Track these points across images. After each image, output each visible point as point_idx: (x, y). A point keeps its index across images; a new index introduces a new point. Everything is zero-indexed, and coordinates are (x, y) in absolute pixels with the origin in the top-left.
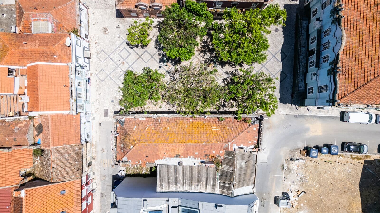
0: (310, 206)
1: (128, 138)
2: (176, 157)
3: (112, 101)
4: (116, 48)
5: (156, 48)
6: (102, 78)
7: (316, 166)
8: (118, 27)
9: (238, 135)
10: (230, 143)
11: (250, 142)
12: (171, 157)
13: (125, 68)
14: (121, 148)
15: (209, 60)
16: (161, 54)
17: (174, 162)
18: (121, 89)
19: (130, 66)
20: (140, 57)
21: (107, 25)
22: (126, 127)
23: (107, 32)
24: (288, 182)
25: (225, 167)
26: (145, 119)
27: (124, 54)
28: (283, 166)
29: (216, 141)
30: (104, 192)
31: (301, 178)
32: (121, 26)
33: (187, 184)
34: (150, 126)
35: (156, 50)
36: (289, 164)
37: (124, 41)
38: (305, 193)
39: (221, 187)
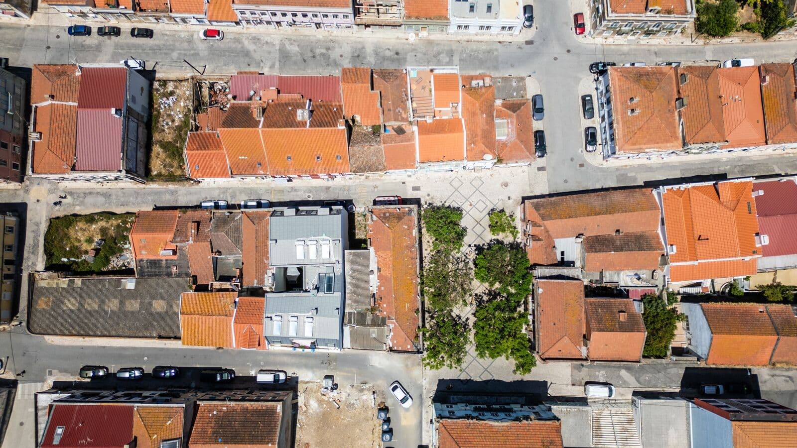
0: (324, 414)
1: (396, 221)
2: (378, 268)
3: (429, 195)
4: (487, 196)
5: (491, 241)
6: (453, 183)
7: (368, 420)
8: (509, 198)
9: (402, 330)
10: (394, 321)
11: (395, 342)
12: (378, 263)
13: (466, 207)
14: (384, 214)
15: (481, 299)
16: (484, 247)
17: (373, 266)
18: (443, 205)
19: (468, 213)
20: (478, 223)
21: (511, 187)
22: (406, 218)
23: (504, 187)
24: (348, 389)
25: (369, 317)
26: (414, 235)
27: (481, 206)
28: (366, 384)
29: (396, 308)
30: (331, 190)
31: (353, 404)
32: (511, 201)
33: (351, 280)
34: (407, 242)
35: (488, 242)
36: (369, 390)
37: (495, 205)
38: (338, 408)
39: (350, 314)
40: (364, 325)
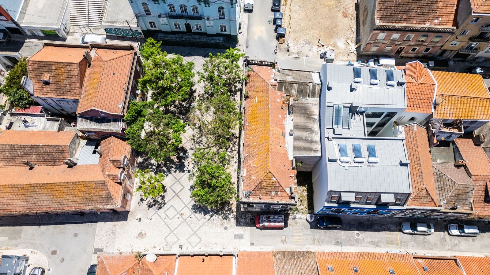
0: (331, 37)
1: (264, 184)
2: (284, 137)
3: (226, 228)
4: (163, 223)
5: (167, 175)
6: (197, 240)
7: (294, 31)
8: (140, 220)
9: (262, 78)
10: (269, 84)
11: (269, 71)
12: (284, 142)
13: (188, 212)
14: (276, 194)
16: (175, 170)
17: (290, 140)
18: (211, 216)
19: (186, 206)
20: (177, 195)
21: (136, 232)
22: (253, 187)
23: (143, 233)
24: (310, 54)
25: (294, 92)
26: (245, 170)
27: (171, 213)
28: (295, 58)
29: (268, 96)
30: (334, 241)
31: (306, 43)
32: (138, 217)
33: (313, 127)
35: (170, 175)
36: (293, 53)
37: (156, 212)
38: (319, 40)
39: (313, 96)
40: (300, 84)
